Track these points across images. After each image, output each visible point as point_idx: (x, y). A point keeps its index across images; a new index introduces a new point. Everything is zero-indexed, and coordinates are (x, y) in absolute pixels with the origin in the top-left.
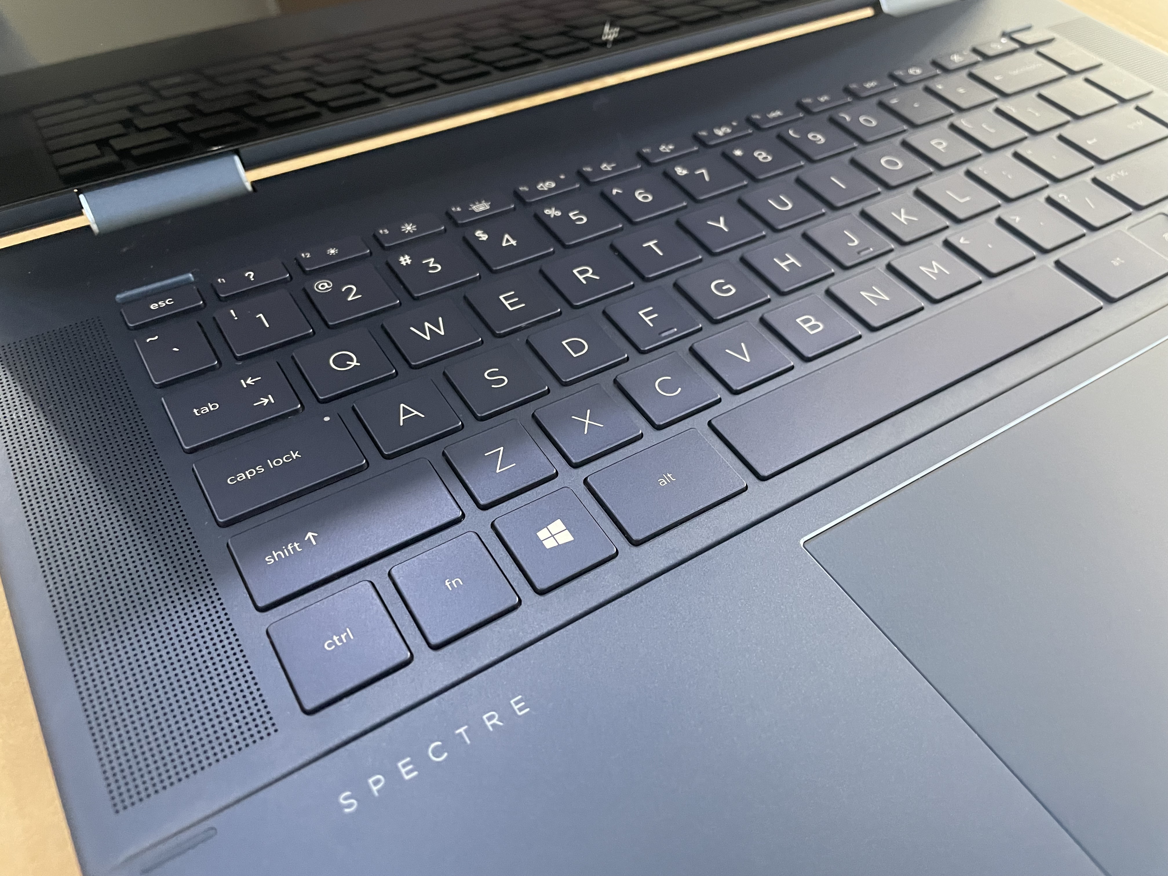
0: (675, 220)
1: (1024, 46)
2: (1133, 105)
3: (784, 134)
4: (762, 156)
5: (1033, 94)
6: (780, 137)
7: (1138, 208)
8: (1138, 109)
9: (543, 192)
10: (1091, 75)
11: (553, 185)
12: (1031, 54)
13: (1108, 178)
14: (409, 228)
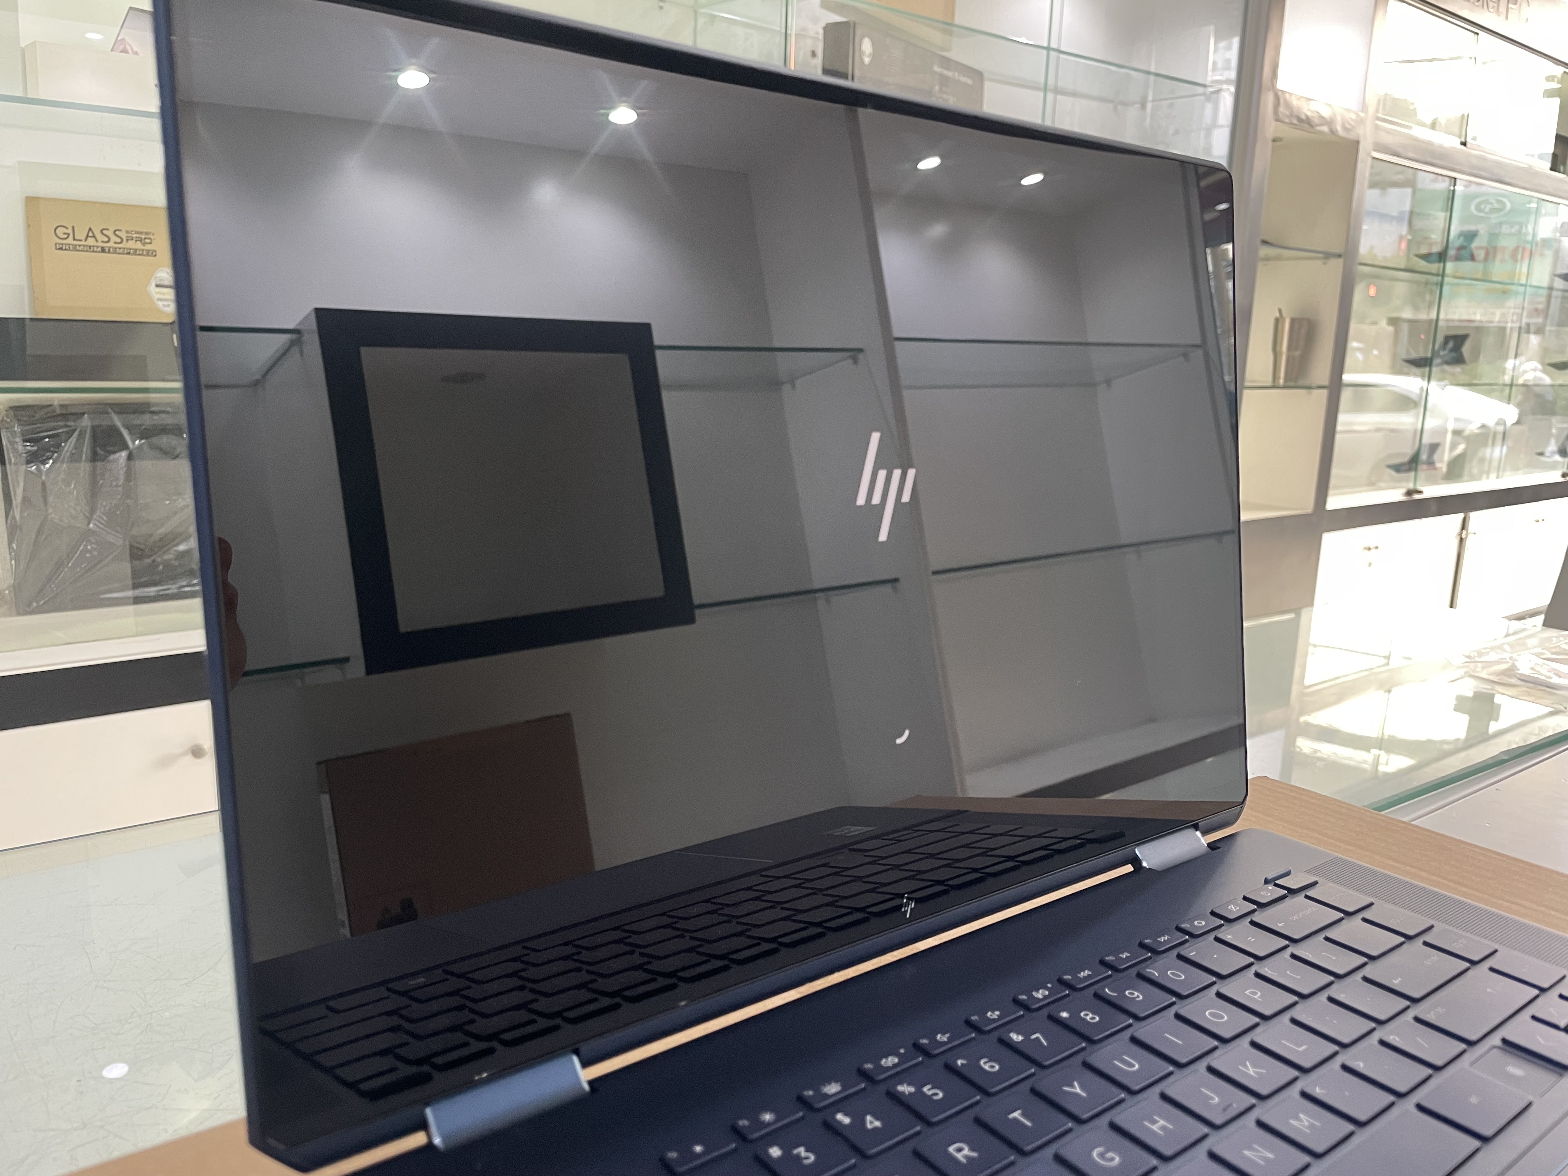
0: (1028, 1088)
1: (1292, 892)
2: (1419, 942)
3: (1100, 992)
4: (1089, 1016)
5: (1320, 937)
6: (1097, 996)
7: (1470, 1043)
8: (1426, 944)
9: (889, 1069)
10: (1367, 914)
11: (896, 1060)
12: (1300, 898)
13: (1428, 1015)
14: (767, 1117)
